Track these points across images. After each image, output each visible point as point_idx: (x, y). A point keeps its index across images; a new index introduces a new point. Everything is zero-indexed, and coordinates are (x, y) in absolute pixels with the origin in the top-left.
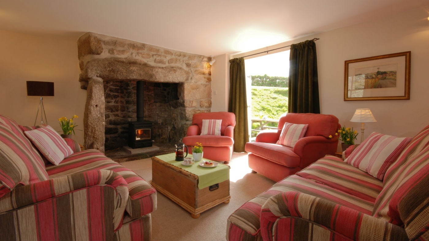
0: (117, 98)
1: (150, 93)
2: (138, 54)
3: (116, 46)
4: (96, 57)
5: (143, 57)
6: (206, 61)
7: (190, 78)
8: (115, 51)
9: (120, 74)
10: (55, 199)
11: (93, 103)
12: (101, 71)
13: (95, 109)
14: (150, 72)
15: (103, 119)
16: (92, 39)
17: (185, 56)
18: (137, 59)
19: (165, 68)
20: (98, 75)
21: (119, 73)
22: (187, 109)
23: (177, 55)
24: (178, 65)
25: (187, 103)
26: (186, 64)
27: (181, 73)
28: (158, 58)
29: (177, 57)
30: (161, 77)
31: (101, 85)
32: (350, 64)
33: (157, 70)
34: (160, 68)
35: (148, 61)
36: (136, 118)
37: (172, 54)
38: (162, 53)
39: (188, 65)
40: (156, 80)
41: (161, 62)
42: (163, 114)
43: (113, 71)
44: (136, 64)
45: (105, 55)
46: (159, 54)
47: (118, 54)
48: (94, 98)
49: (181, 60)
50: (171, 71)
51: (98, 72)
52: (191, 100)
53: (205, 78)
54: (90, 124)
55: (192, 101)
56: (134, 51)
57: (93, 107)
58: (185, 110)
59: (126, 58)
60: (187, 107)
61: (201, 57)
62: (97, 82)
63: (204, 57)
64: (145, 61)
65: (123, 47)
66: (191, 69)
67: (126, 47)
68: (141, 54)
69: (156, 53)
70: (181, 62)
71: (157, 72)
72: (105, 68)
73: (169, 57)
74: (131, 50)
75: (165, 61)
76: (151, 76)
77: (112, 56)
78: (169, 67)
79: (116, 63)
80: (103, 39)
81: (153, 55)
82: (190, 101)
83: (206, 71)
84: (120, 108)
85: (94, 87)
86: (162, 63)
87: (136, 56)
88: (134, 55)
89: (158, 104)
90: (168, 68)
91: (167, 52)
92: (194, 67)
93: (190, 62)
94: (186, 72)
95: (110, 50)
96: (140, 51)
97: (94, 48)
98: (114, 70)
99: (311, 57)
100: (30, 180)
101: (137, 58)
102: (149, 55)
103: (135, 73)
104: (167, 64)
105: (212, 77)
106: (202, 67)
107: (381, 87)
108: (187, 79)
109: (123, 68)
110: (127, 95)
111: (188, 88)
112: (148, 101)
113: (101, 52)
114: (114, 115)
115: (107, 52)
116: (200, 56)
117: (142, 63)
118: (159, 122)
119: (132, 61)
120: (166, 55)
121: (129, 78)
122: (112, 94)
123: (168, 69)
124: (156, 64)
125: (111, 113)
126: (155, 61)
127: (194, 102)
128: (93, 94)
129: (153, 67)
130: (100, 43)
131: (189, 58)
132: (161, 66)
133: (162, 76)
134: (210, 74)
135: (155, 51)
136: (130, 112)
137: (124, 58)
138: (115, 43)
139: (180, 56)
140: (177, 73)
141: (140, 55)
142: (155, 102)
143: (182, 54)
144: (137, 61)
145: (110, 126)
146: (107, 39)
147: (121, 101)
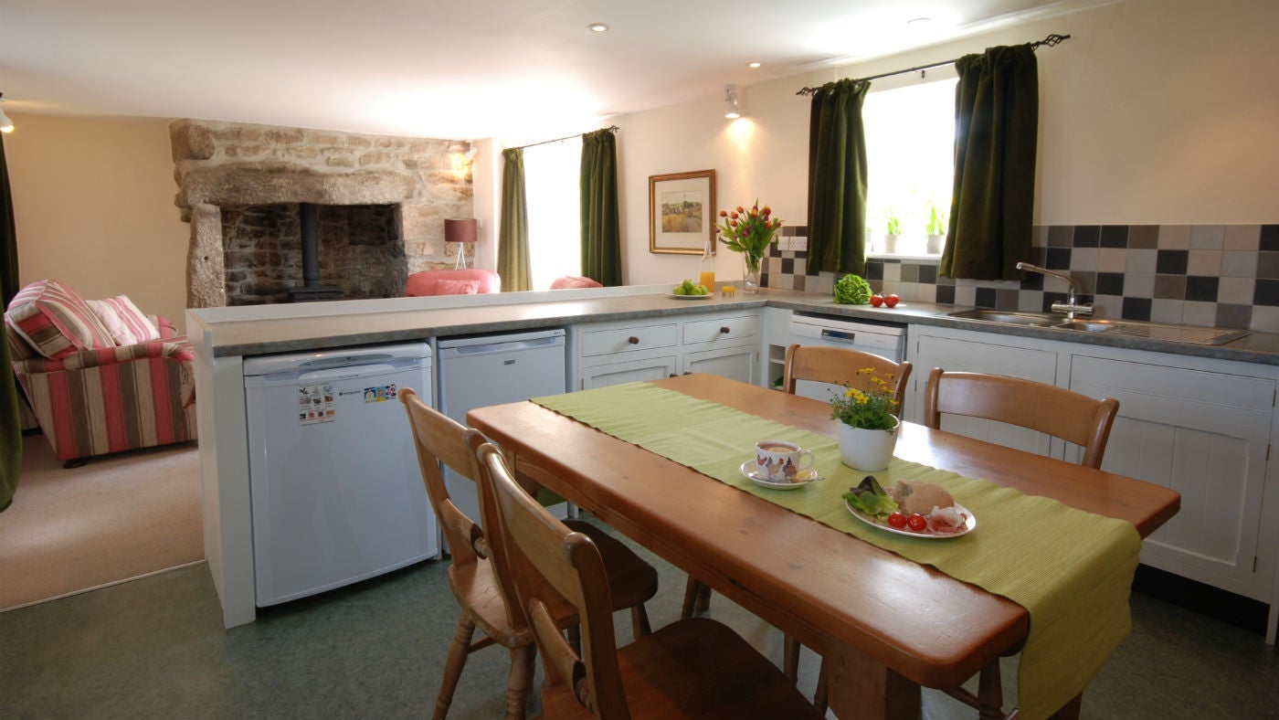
0: (260, 237)
1: (339, 224)
2: (289, 152)
3: (241, 140)
4: (202, 163)
5: (299, 156)
6: (459, 151)
7: (416, 193)
8: (238, 150)
9: (251, 195)
10: (117, 364)
11: (200, 252)
12: (212, 192)
13: (204, 264)
14: (318, 186)
15: (221, 283)
16: (192, 131)
17: (400, 144)
18: (287, 163)
19: (353, 174)
20: (207, 200)
21: (249, 192)
22: (411, 261)
23: (380, 145)
24: (384, 165)
25: (409, 248)
26: (404, 161)
27: (392, 183)
28: (334, 156)
29: (381, 148)
30: (344, 194)
31: (213, 219)
32: (657, 183)
33: (332, 180)
34: (340, 175)
35: (311, 164)
36: (302, 281)
37: (369, 144)
38: (343, 143)
39: (410, 164)
40: (332, 203)
41: (340, 163)
42: (372, 269)
43: (237, 190)
44: (285, 172)
45: (219, 158)
46: (336, 146)
47: (245, 155)
48: (201, 244)
49: (392, 155)
50: (367, 180)
51: (206, 193)
52: (419, 241)
53: (455, 190)
54: (196, 293)
55: (424, 244)
56: (281, 147)
57: (200, 260)
58: (406, 264)
59: (262, 163)
60: (410, 256)
61: (443, 145)
62: (204, 214)
63: (451, 142)
64: (305, 163)
65: (256, 139)
66: (417, 173)
67: (262, 138)
68: (296, 150)
69: (329, 146)
70: (392, 160)
71: (335, 185)
72: (220, 184)
73: (360, 152)
74: (273, 145)
75: (350, 159)
76: (321, 194)
77: (234, 159)
78: (362, 172)
79: (243, 173)
80: (213, 128)
81: (322, 151)
82: (418, 244)
83: (460, 174)
84: (268, 259)
85: (199, 224)
86: (345, 166)
87: (283, 155)
88: (279, 154)
89: (359, 248)
90: (360, 175)
91: (357, 140)
92: (427, 168)
93: (415, 157)
94: (404, 180)
95: (227, 149)
96: (293, 145)
97: (196, 149)
98: (238, 188)
99: (607, 164)
100: (94, 346)
101: (287, 158)
102: (314, 150)
103: (283, 190)
104: (357, 167)
105: (474, 186)
106: (448, 167)
107: (688, 231)
108: (409, 196)
109: (257, 183)
110: (283, 229)
111: (412, 215)
112: (335, 243)
113: (211, 154)
114: (256, 273)
115: (223, 151)
116: (440, 142)
117: (299, 168)
118: (363, 289)
119: (276, 166)
120: (353, 147)
121: (270, 202)
122: (249, 228)
123: (360, 178)
124: (330, 168)
125: (250, 270)
126: (328, 162)
127: (428, 245)
128: (198, 236)
129: (323, 176)
130: (208, 138)
131: (412, 148)
132: (344, 172)
133: (347, 193)
134: (469, 181)
135: (328, 141)
136: (291, 266)
137: (260, 163)
138: (239, 132)
139: (389, 145)
140: (382, 183)
141: (292, 152)
142: (350, 244)
143: (392, 140)
144: (287, 166)
145: (248, 296)
146: (221, 128)
147: (271, 244)
